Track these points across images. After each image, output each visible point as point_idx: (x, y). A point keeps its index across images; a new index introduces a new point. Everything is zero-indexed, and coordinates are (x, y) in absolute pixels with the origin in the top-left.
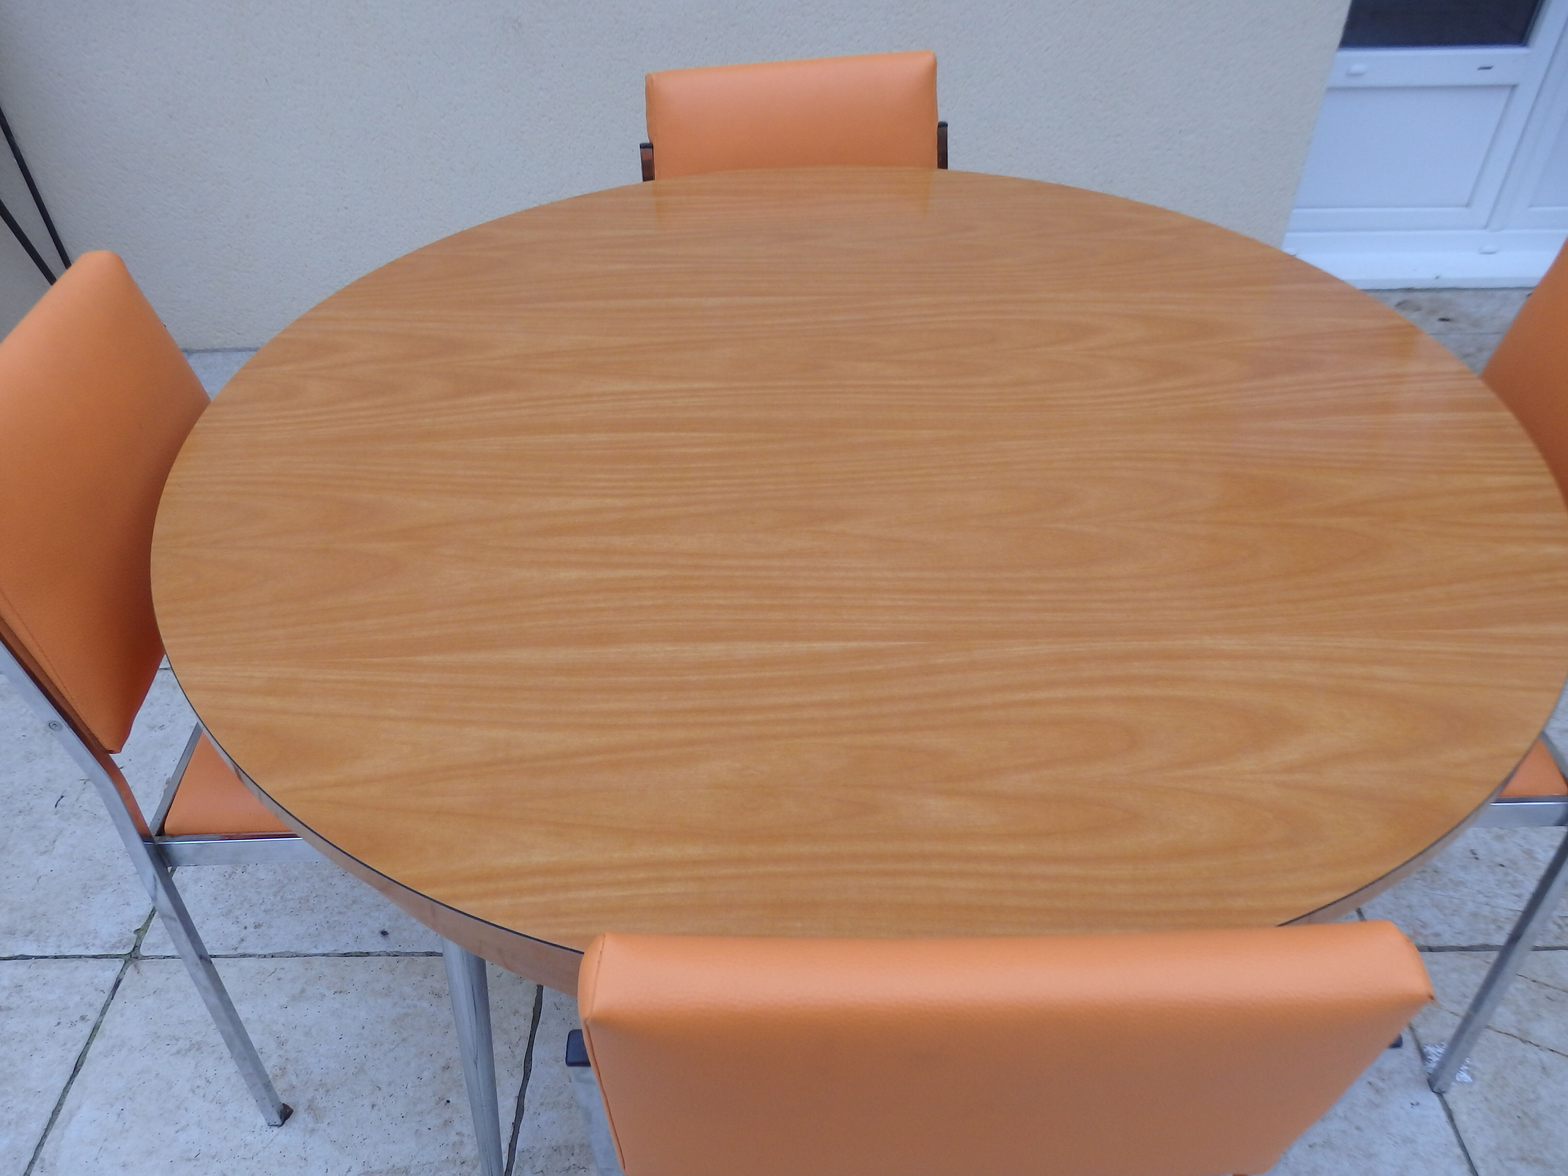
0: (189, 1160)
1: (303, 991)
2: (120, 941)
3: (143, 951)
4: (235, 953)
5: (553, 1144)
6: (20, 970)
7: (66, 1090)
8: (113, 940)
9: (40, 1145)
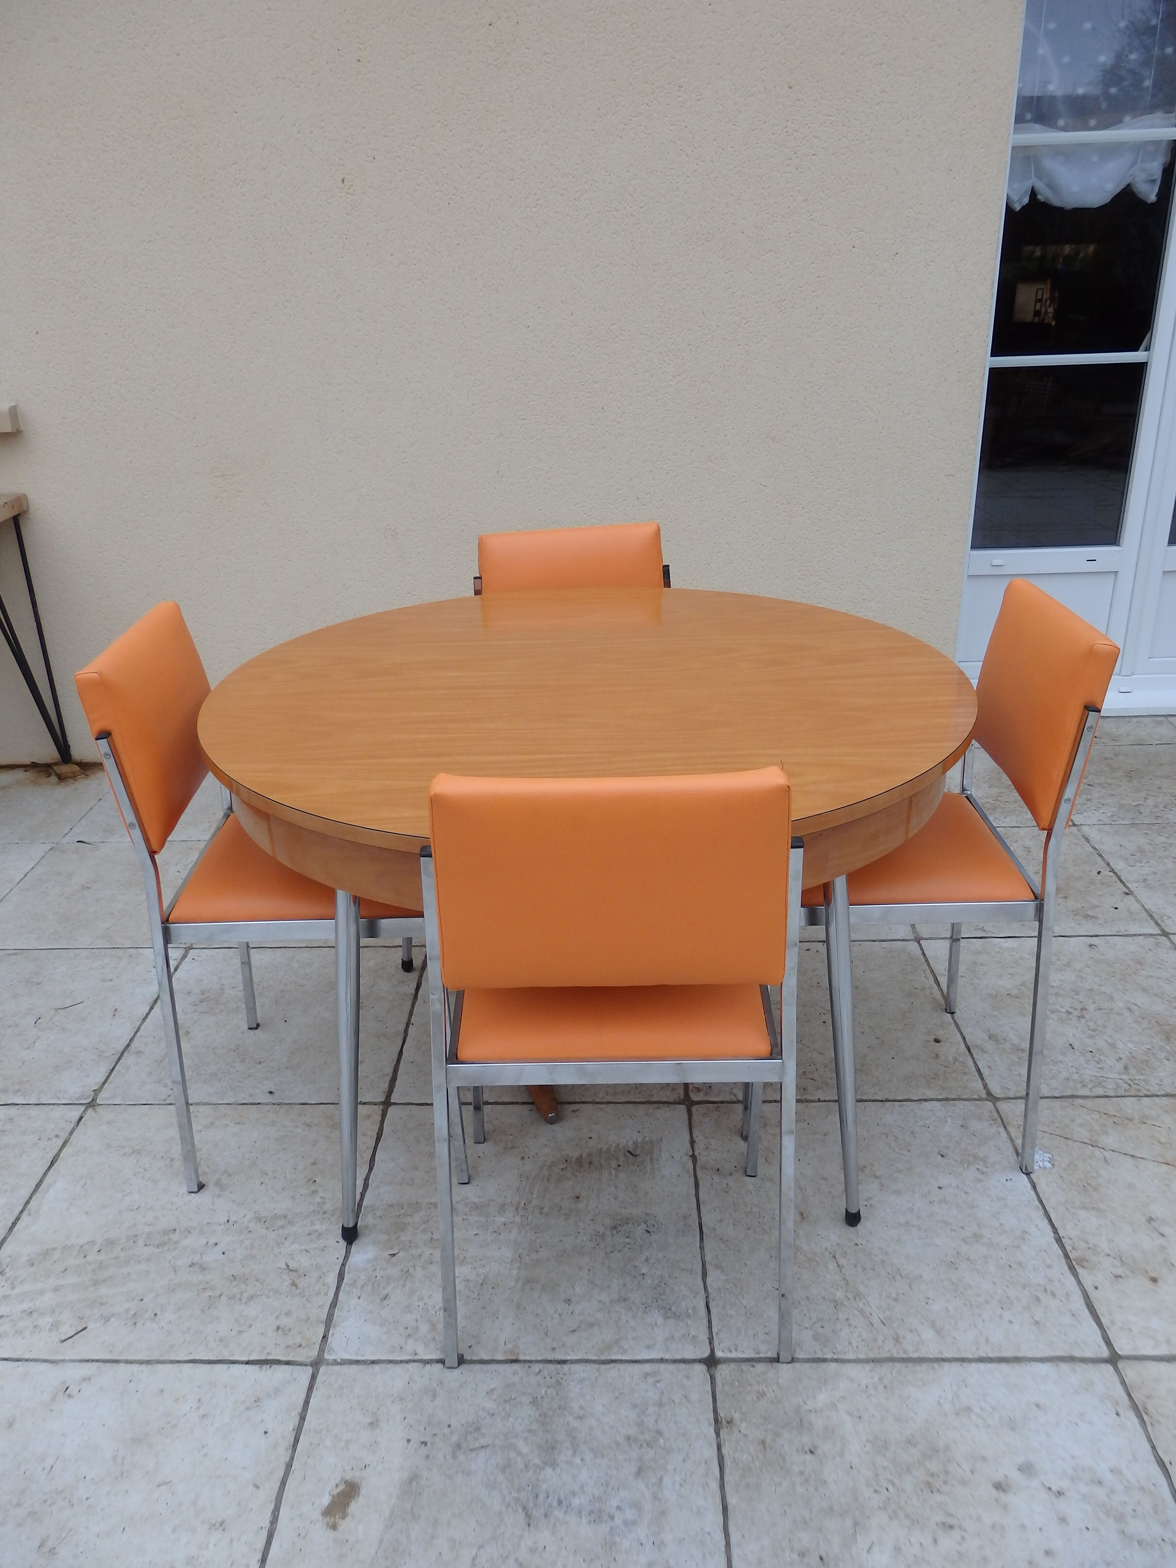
0: (132, 1210)
1: (212, 1123)
2: (83, 1096)
3: (98, 1101)
4: (164, 1103)
5: (389, 1203)
6: (13, 1111)
7: (45, 1174)
8: (78, 1096)
9: (28, 1202)
